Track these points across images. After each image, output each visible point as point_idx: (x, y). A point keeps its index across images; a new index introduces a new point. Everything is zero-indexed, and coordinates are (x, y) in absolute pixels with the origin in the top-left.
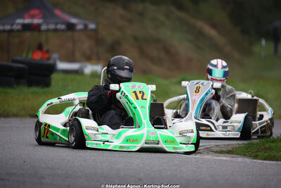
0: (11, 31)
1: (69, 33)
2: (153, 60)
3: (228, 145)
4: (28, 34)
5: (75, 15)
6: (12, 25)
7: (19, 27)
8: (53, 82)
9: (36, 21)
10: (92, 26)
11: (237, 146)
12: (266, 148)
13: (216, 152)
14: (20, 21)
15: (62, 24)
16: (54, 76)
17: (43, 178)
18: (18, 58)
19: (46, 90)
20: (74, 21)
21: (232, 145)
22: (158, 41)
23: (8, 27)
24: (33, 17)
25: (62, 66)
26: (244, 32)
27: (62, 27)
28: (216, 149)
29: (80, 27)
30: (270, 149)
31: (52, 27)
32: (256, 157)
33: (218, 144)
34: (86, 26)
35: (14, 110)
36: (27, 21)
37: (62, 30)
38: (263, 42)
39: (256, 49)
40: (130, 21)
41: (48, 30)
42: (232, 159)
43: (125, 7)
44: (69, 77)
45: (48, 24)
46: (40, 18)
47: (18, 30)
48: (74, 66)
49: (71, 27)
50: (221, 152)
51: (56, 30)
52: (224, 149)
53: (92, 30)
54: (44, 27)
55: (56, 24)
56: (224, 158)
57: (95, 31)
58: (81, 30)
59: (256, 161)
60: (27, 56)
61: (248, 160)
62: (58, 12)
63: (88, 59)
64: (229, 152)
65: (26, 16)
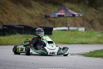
0: (55, 17)
5: (76, 12)
6: (55, 15)
7: (57, 16)
9: (63, 14)
10: (81, 15)
15: (71, 14)
23: (53, 16)
24: (62, 12)
27: (71, 16)
29: (77, 15)
31: (68, 15)
36: (60, 14)
37: (71, 17)
40: (97, 13)
41: (67, 17)
43: (96, 9)
49: (74, 15)
51: (69, 16)
53: (81, 16)
54: (65, 16)
58: (77, 17)
62: (70, 11)
64: (84, 55)
65: (59, 12)
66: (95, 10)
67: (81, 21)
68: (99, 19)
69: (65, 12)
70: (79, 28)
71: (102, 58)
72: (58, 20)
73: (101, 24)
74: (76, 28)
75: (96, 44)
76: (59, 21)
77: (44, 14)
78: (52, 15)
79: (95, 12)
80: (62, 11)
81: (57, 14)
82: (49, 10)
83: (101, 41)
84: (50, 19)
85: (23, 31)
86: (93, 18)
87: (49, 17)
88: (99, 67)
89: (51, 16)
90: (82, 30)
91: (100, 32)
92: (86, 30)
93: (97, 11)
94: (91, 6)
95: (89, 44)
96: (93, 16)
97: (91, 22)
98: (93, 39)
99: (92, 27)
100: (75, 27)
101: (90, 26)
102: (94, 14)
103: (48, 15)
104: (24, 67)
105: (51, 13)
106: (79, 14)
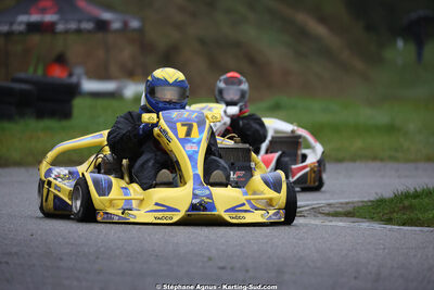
0: (9, 34)
1: (100, 36)
3: (347, 203)
4: (36, 38)
5: (109, 8)
6: (11, 24)
8: (76, 111)
9: (49, 18)
10: (135, 24)
11: (360, 204)
12: (404, 208)
13: (328, 214)
14: (23, 18)
15: (89, 20)
16: (78, 103)
17: (61, 259)
18: (22, 75)
19: (65, 123)
20: (106, 16)
21: (353, 203)
22: (238, 45)
23: (5, 28)
24: (43, 11)
25: (89, 85)
26: (369, 28)
27: (90, 26)
28: (327, 210)
29: (116, 25)
30: (411, 207)
31: (73, 26)
32: (389, 221)
33: (331, 201)
34: (125, 24)
35: (16, 156)
36: (35, 18)
37: (89, 32)
38: (400, 43)
39: (388, 54)
41: (67, 32)
42: (352, 224)
44: (100, 102)
45: (67, 21)
46: (55, 13)
47: (21, 33)
48: (109, 86)
49: (102, 26)
50: (336, 215)
51: (79, 31)
52: (340, 210)
53: (135, 30)
54: (60, 27)
55: (80, 21)
56: (341, 224)
57: (140, 31)
58: (117, 31)
59: (389, 227)
60: (35, 71)
61: (377, 226)
62: (82, 2)
63: (130, 74)
64: (348, 214)
65: (33, 10)
70: (125, 86)
106: (127, 18)
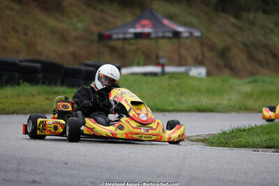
0: (125, 39)
1: (175, 40)
2: (260, 64)
6: (125, 33)
7: (131, 36)
9: (147, 30)
10: (197, 34)
15: (170, 32)
20: (180, 29)
23: (121, 36)
24: (144, 26)
27: (170, 35)
29: (186, 35)
31: (160, 35)
34: (191, 34)
36: (139, 30)
37: (169, 38)
40: (241, 29)
41: (157, 38)
43: (237, 16)
46: (150, 28)
47: (131, 38)
49: (177, 34)
51: (164, 37)
53: (197, 37)
54: (153, 35)
55: (164, 32)
57: (200, 38)
58: (186, 38)
62: (166, 22)
64: (204, 140)
65: (138, 26)
66: (233, 20)
67: (197, 50)
68: (245, 44)
69: (154, 26)
70: (190, 70)
71: (253, 149)
72: (133, 47)
73: (251, 57)
74: (182, 69)
75: (236, 112)
76: (137, 49)
77: (96, 29)
78: (117, 33)
79: (234, 25)
80: (145, 22)
81: (132, 30)
82: (110, 19)
83: (250, 103)
84: (112, 43)
85: (40, 75)
86: (228, 40)
87: (109, 37)
88: (245, 173)
89: (115, 36)
90: (200, 74)
91: (247, 80)
92: (209, 74)
93: (240, 24)
94: (224, 10)
95: (219, 112)
96: (230, 36)
97: (224, 53)
98: (230, 99)
99: (226, 66)
100: (180, 64)
101: (222, 63)
102: (231, 30)
103: (107, 33)
104: (43, 173)
105: (114, 28)
106: (192, 30)
